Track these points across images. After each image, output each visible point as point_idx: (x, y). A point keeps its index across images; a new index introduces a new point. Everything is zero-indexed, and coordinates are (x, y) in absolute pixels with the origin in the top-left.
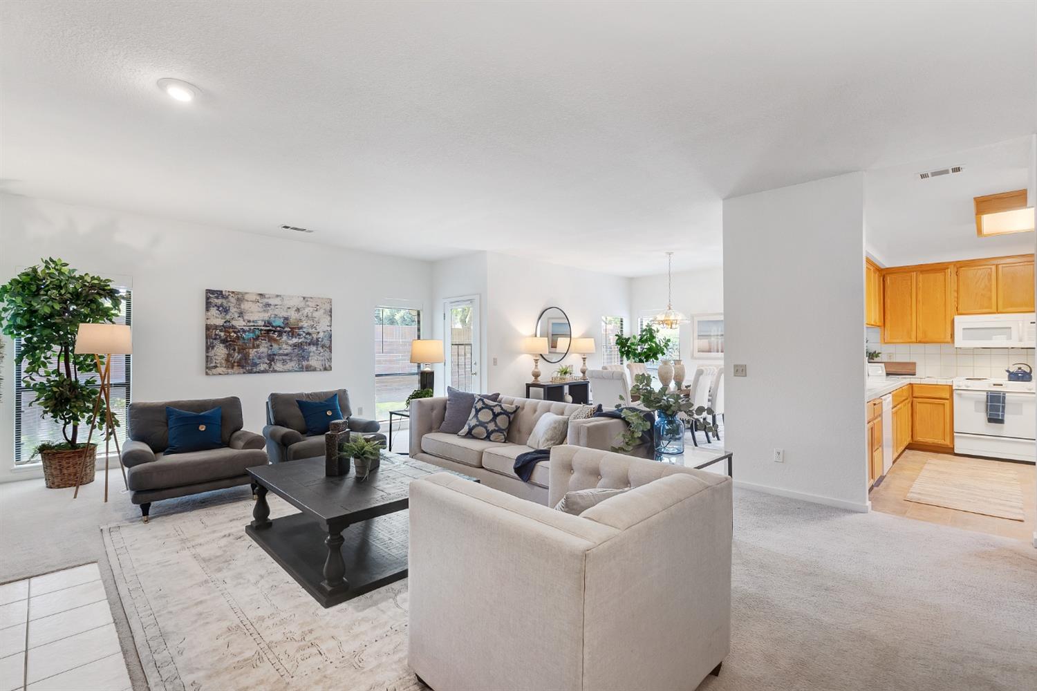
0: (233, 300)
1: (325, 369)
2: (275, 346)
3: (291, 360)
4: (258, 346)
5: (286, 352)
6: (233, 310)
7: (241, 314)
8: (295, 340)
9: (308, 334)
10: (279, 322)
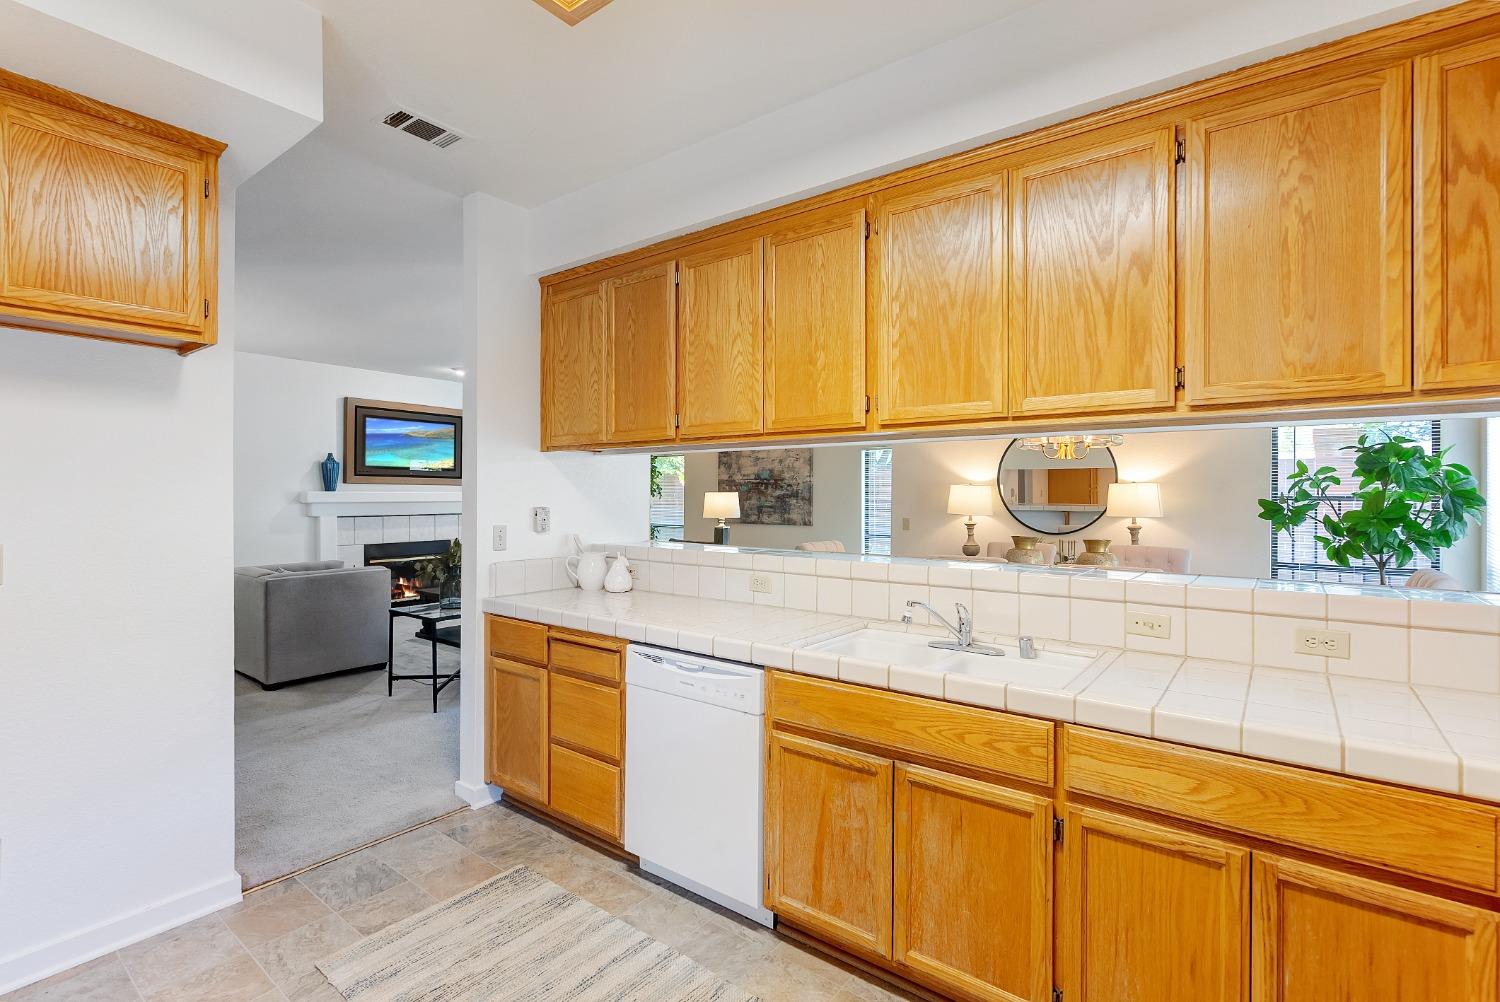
0: (733, 457)
1: (805, 524)
2: (763, 499)
3: (775, 512)
4: (750, 499)
5: (770, 504)
6: (734, 466)
7: (739, 469)
8: (778, 493)
9: (790, 485)
10: (765, 475)
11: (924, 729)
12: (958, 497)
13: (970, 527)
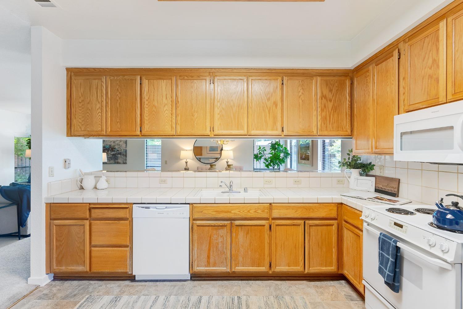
1: (124, 163)
5: (110, 157)
8: (113, 153)
9: (118, 150)
10: (107, 147)
11: (239, 211)
12: (183, 154)
13: (186, 163)
